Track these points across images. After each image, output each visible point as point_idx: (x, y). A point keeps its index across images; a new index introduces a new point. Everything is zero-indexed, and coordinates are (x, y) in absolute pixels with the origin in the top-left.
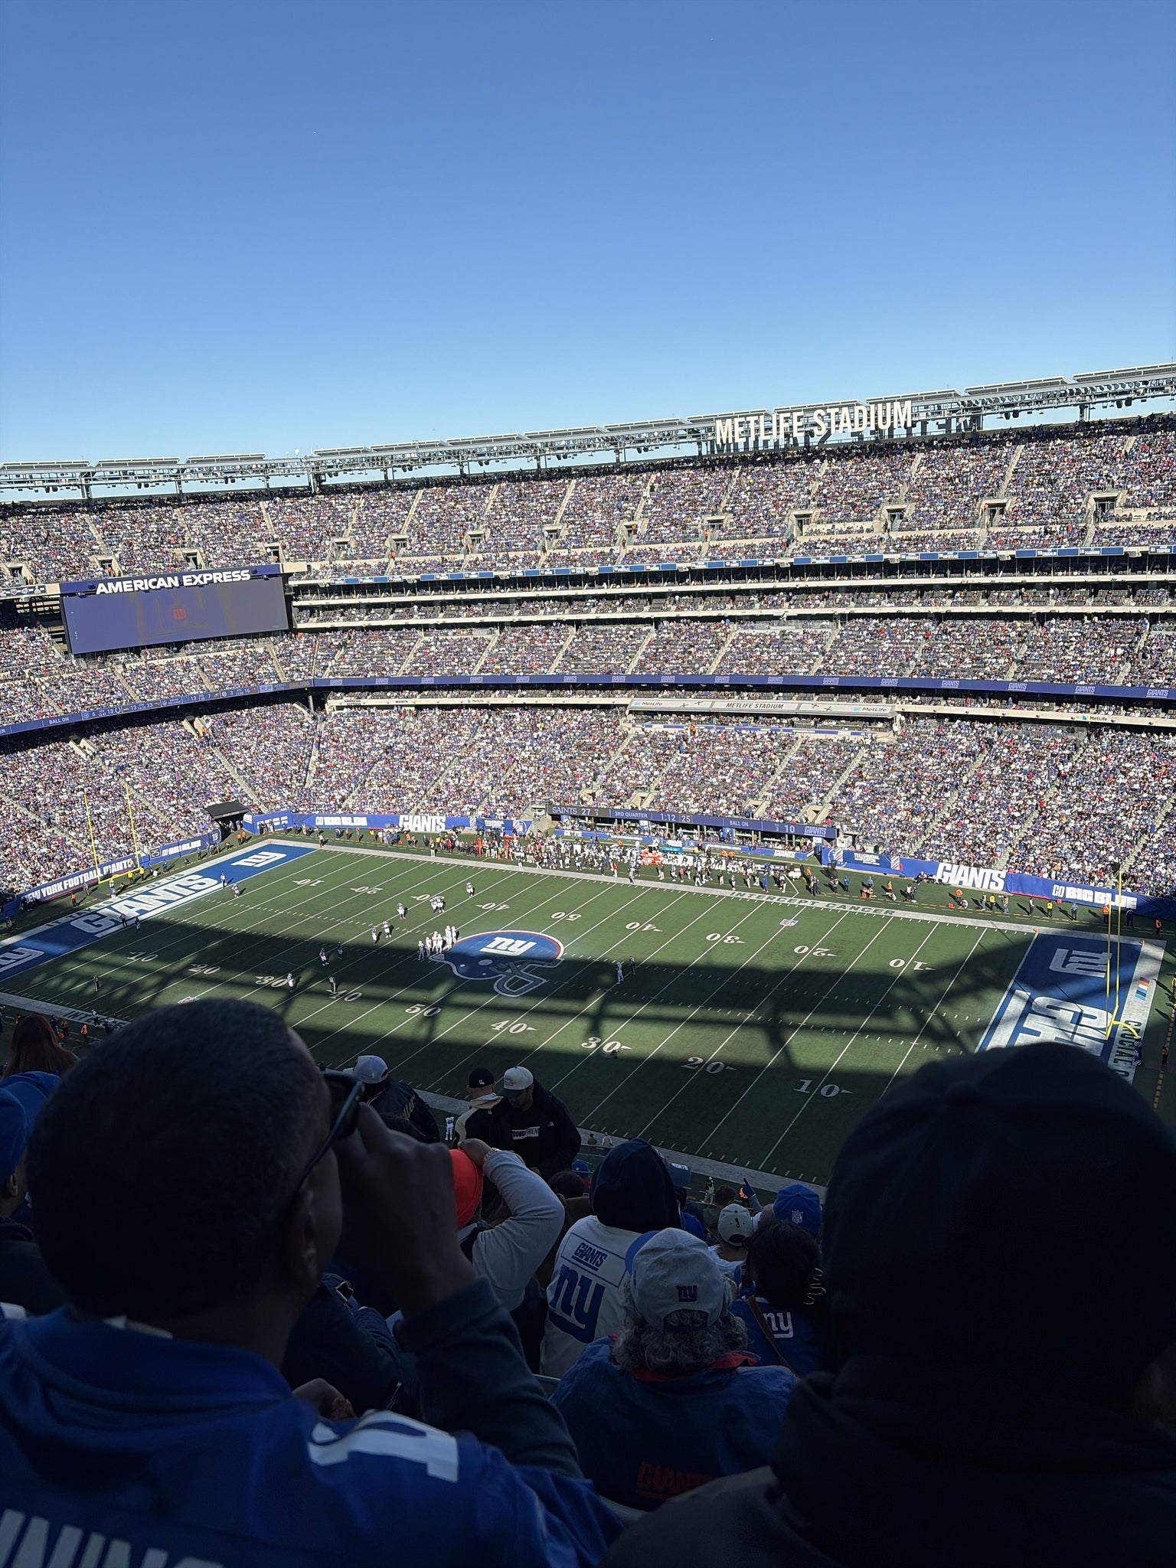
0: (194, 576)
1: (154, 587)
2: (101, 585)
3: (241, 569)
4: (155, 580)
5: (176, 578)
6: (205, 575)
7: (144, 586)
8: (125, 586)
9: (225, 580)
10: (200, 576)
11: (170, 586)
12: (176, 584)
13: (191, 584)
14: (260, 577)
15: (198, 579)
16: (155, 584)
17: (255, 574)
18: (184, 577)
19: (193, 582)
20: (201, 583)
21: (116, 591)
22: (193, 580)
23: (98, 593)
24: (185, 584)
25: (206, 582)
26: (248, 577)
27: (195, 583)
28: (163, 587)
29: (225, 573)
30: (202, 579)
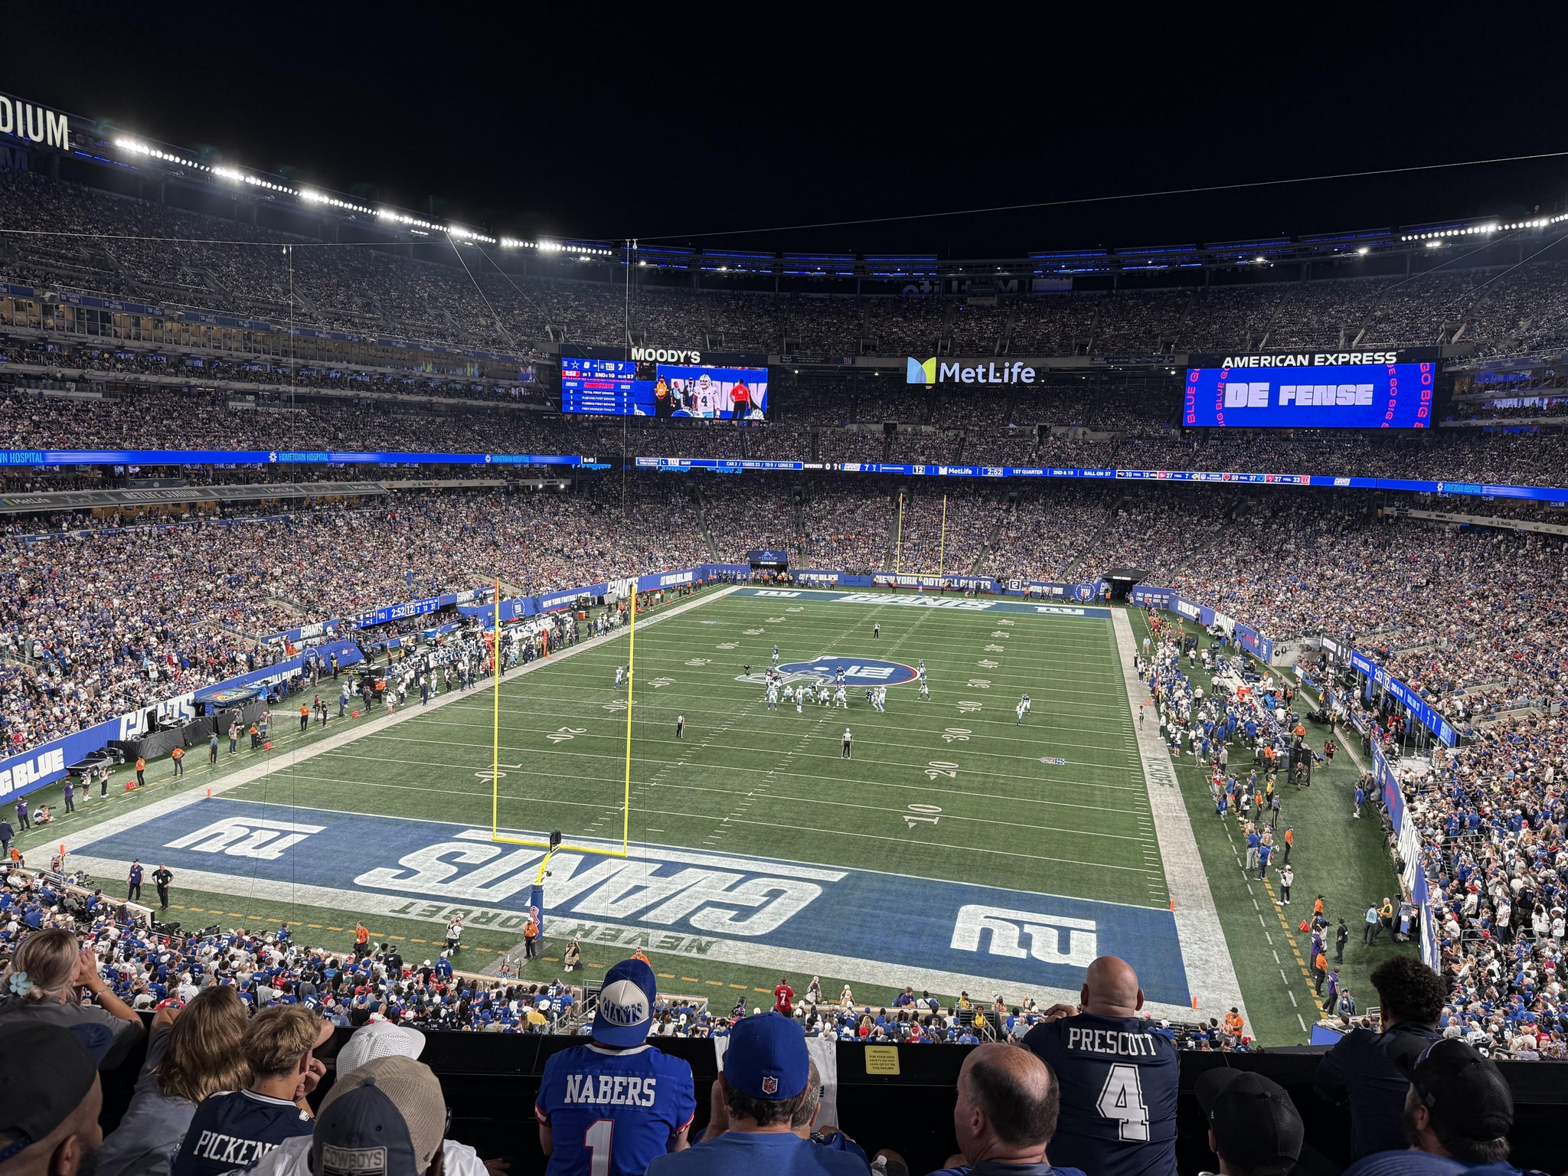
0: (1328, 356)
1: (1281, 365)
2: (1229, 359)
3: (1387, 351)
4: (1284, 357)
5: (1307, 356)
6: (1341, 355)
7: (1270, 363)
8: (1252, 362)
9: (1364, 362)
10: (1336, 355)
11: (1299, 364)
12: (1306, 363)
13: (1323, 364)
15: (1331, 359)
16: (1283, 361)
18: (1317, 356)
19: (1325, 362)
20: (1335, 364)
21: (1241, 365)
22: (1326, 359)
24: (1316, 364)
25: (1340, 363)
26: (1395, 359)
27: (1327, 364)
28: (1290, 365)
29: (1365, 354)
30: (1337, 359)
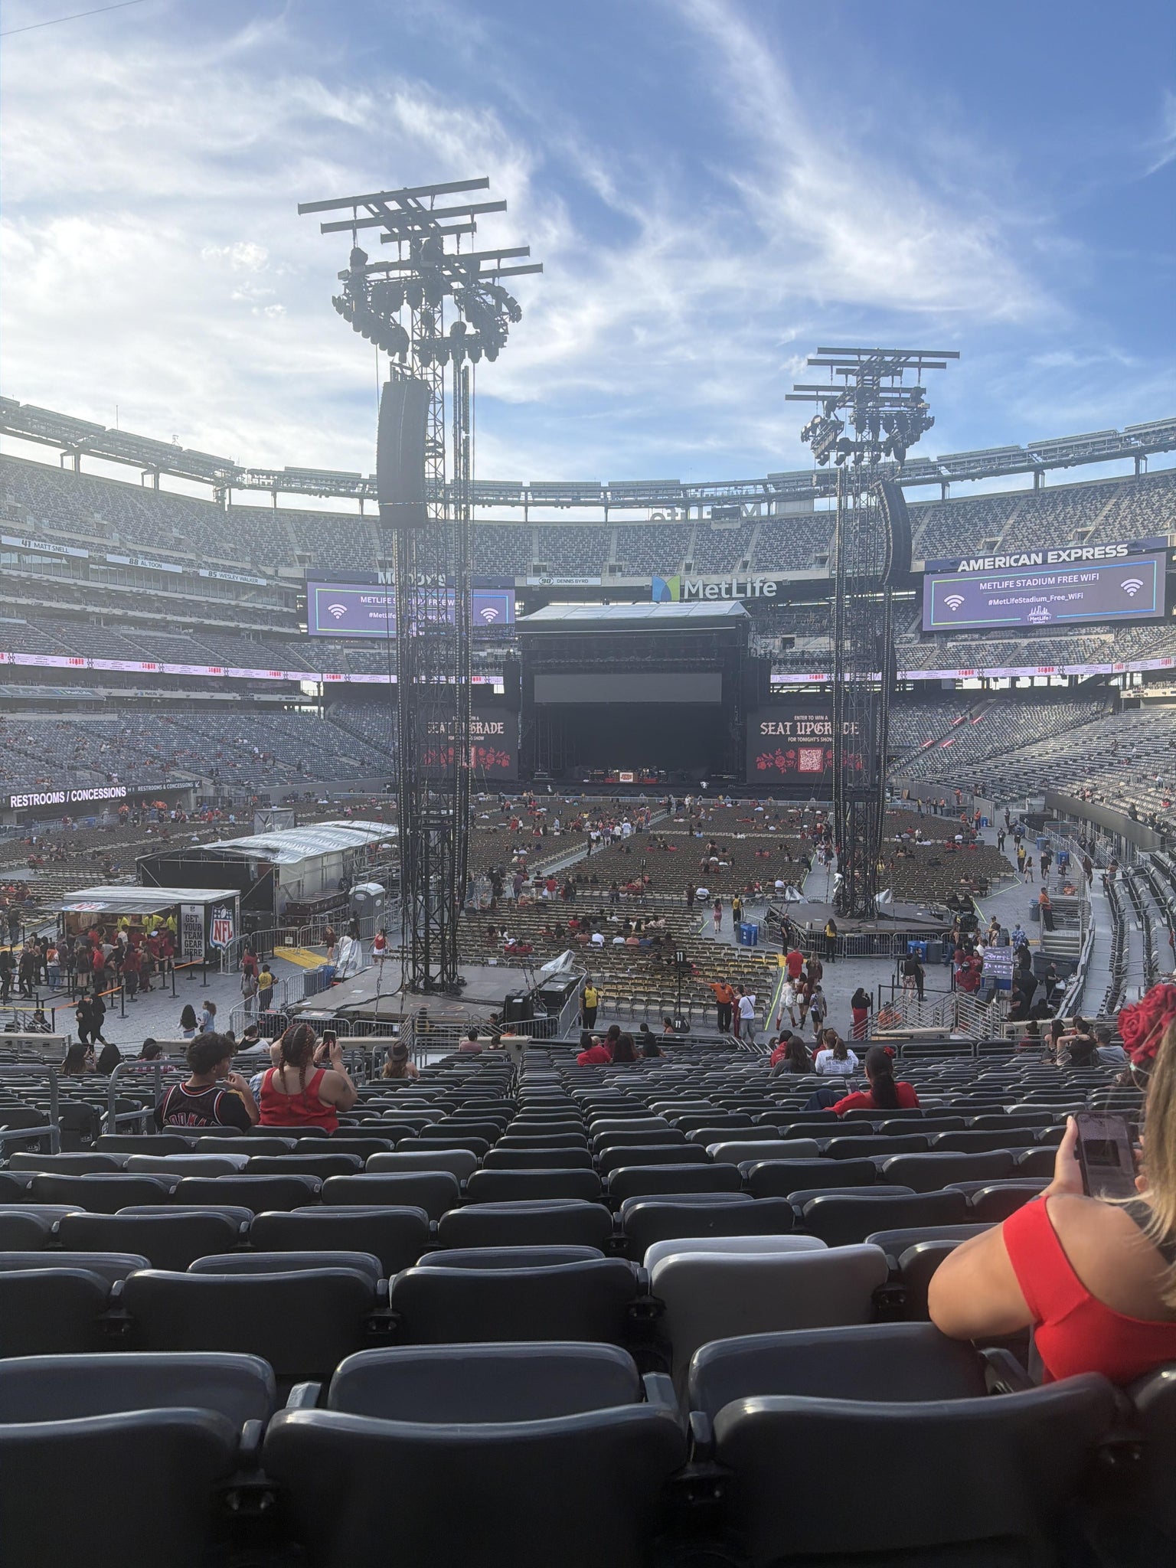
0: (1061, 552)
1: (1015, 565)
2: (964, 562)
3: (1118, 544)
4: (1018, 556)
5: (1040, 554)
6: (1073, 551)
8: (987, 564)
9: (1096, 557)
10: (1068, 552)
11: (1033, 563)
12: (1039, 561)
13: (1056, 561)
14: (1140, 553)
15: (1064, 556)
16: (1017, 561)
17: (1134, 548)
18: (1050, 554)
19: (1058, 559)
20: (1068, 559)
22: (1059, 556)
23: (959, 570)
24: (1049, 561)
25: (1073, 559)
26: (1126, 552)
27: (1061, 560)
29: (1097, 549)
30: (1069, 556)
